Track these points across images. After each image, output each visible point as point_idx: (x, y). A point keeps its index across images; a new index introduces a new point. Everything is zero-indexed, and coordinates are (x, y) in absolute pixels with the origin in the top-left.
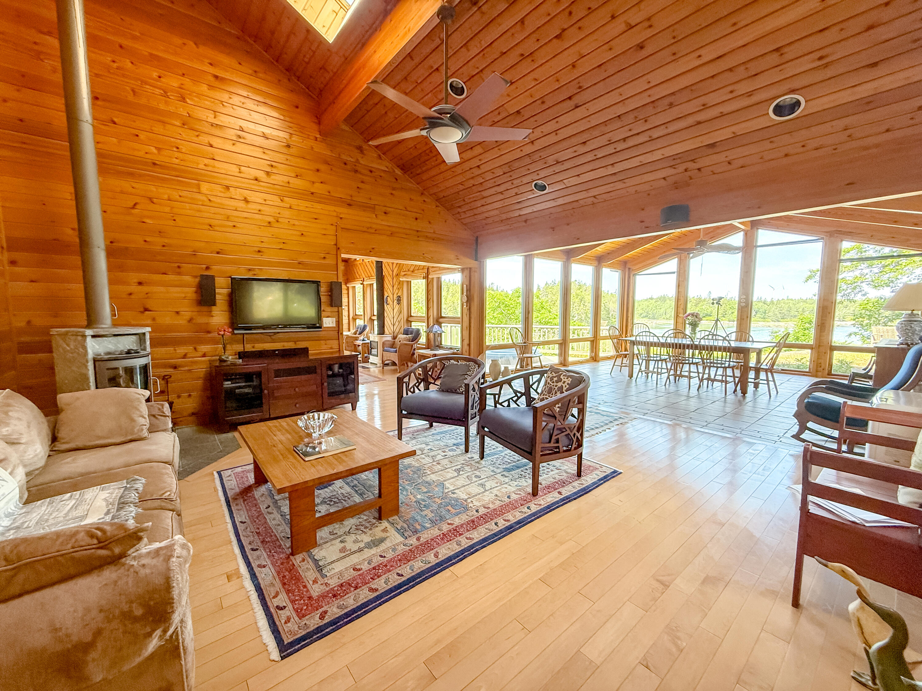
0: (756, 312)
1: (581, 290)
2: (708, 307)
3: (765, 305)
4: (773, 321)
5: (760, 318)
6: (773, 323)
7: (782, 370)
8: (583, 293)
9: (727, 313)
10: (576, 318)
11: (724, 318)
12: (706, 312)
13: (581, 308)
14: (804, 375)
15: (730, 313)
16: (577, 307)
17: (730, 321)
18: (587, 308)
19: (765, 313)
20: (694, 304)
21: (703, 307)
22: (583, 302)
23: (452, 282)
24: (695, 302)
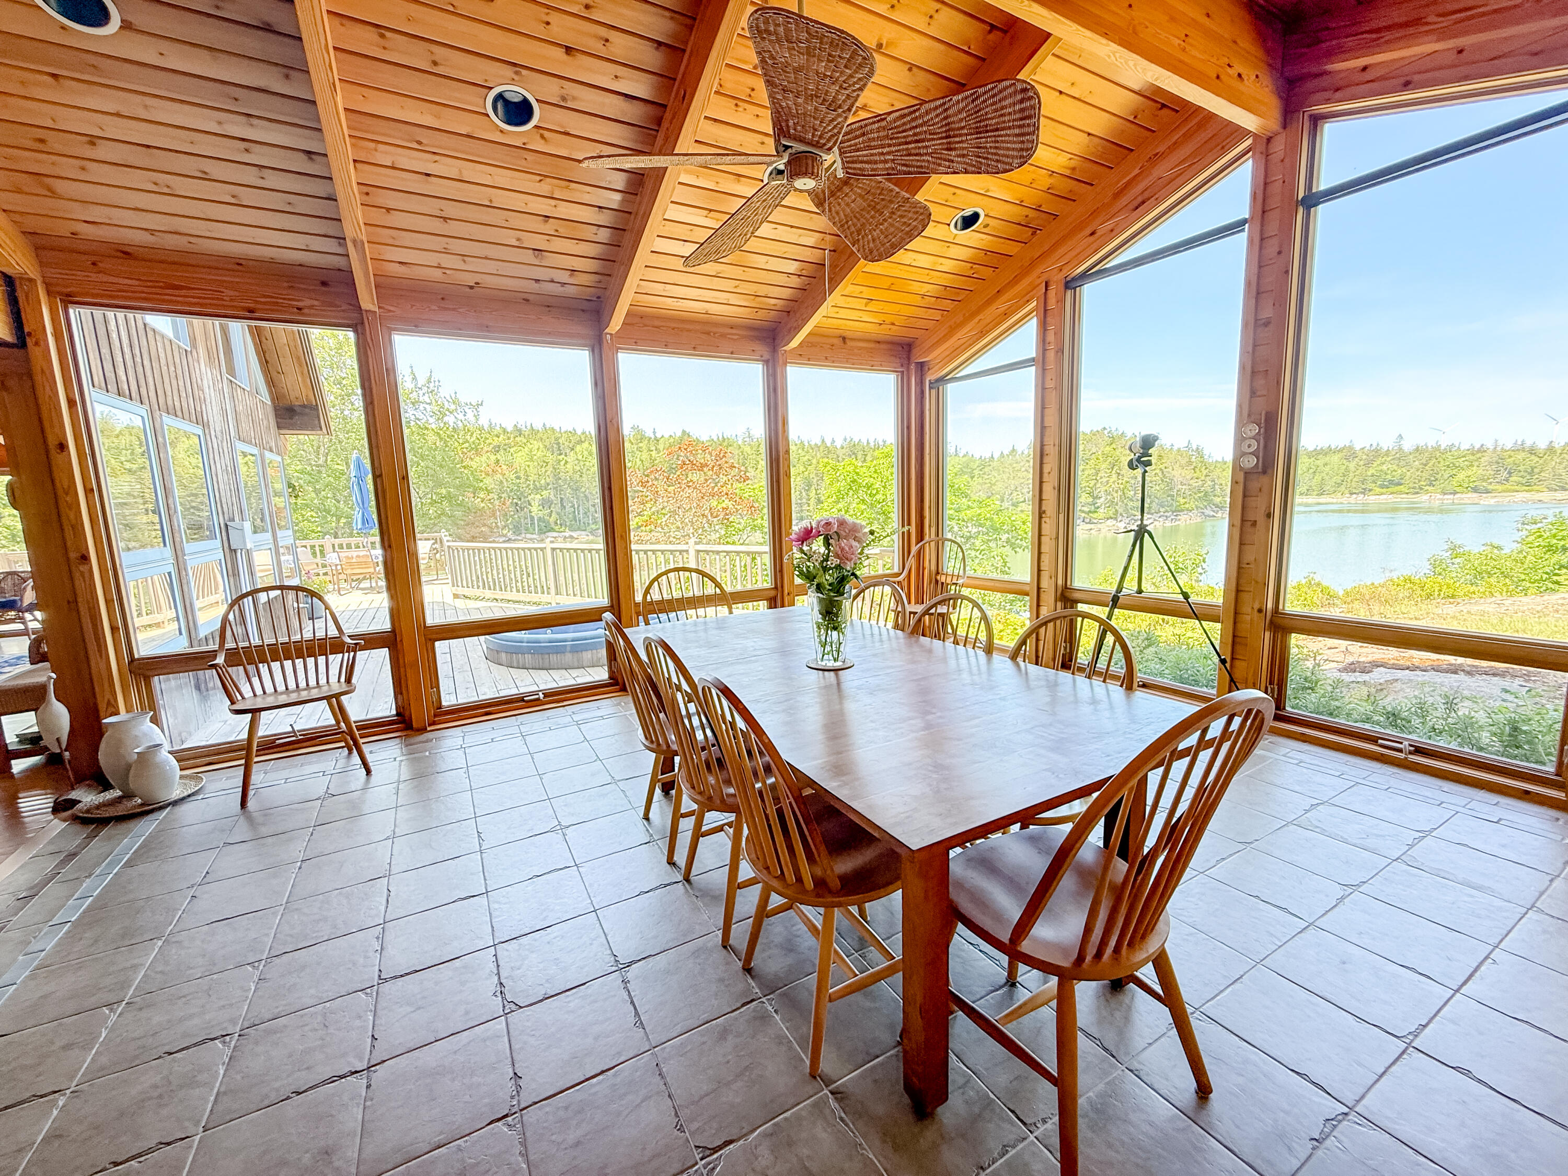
0: (1510, 473)
1: (1114, 446)
2: (1396, 468)
3: (1533, 457)
4: (1550, 489)
5: (1518, 483)
6: (1552, 493)
7: (1419, 751)
8: (1117, 452)
9: (1439, 476)
10: (1102, 499)
11: (1430, 488)
12: (1389, 477)
13: (1112, 480)
14: (1525, 796)
15: (1446, 476)
16: (1105, 480)
17: (1445, 494)
18: (1125, 479)
19: (1531, 473)
20: (1362, 463)
21: (1384, 467)
22: (1116, 468)
23: (872, 444)
24: (1364, 457)
